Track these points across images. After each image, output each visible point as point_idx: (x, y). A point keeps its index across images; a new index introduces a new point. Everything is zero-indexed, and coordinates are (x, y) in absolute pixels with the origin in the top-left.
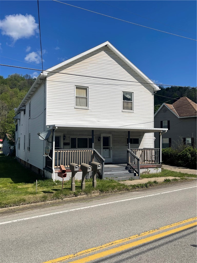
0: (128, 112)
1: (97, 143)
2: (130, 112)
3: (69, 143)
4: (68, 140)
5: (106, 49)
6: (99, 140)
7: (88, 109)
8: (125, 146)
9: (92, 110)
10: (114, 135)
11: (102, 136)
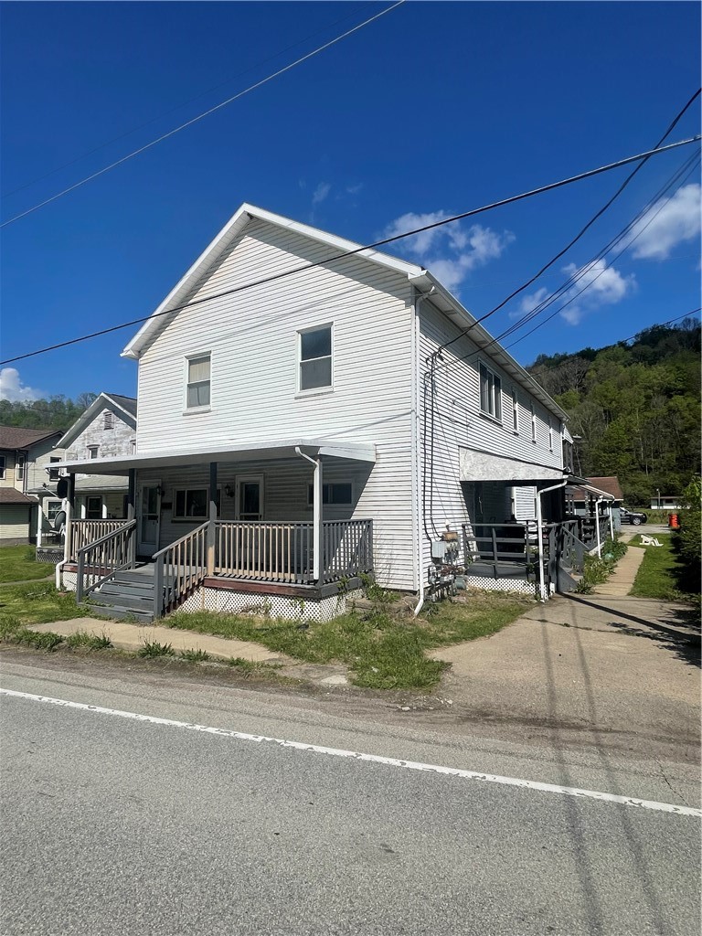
0: (315, 395)
1: (227, 502)
2: (319, 394)
3: (171, 504)
4: (171, 498)
5: (253, 227)
6: (232, 494)
7: (209, 411)
8: (304, 512)
9: (219, 412)
10: (270, 477)
11: (240, 479)
